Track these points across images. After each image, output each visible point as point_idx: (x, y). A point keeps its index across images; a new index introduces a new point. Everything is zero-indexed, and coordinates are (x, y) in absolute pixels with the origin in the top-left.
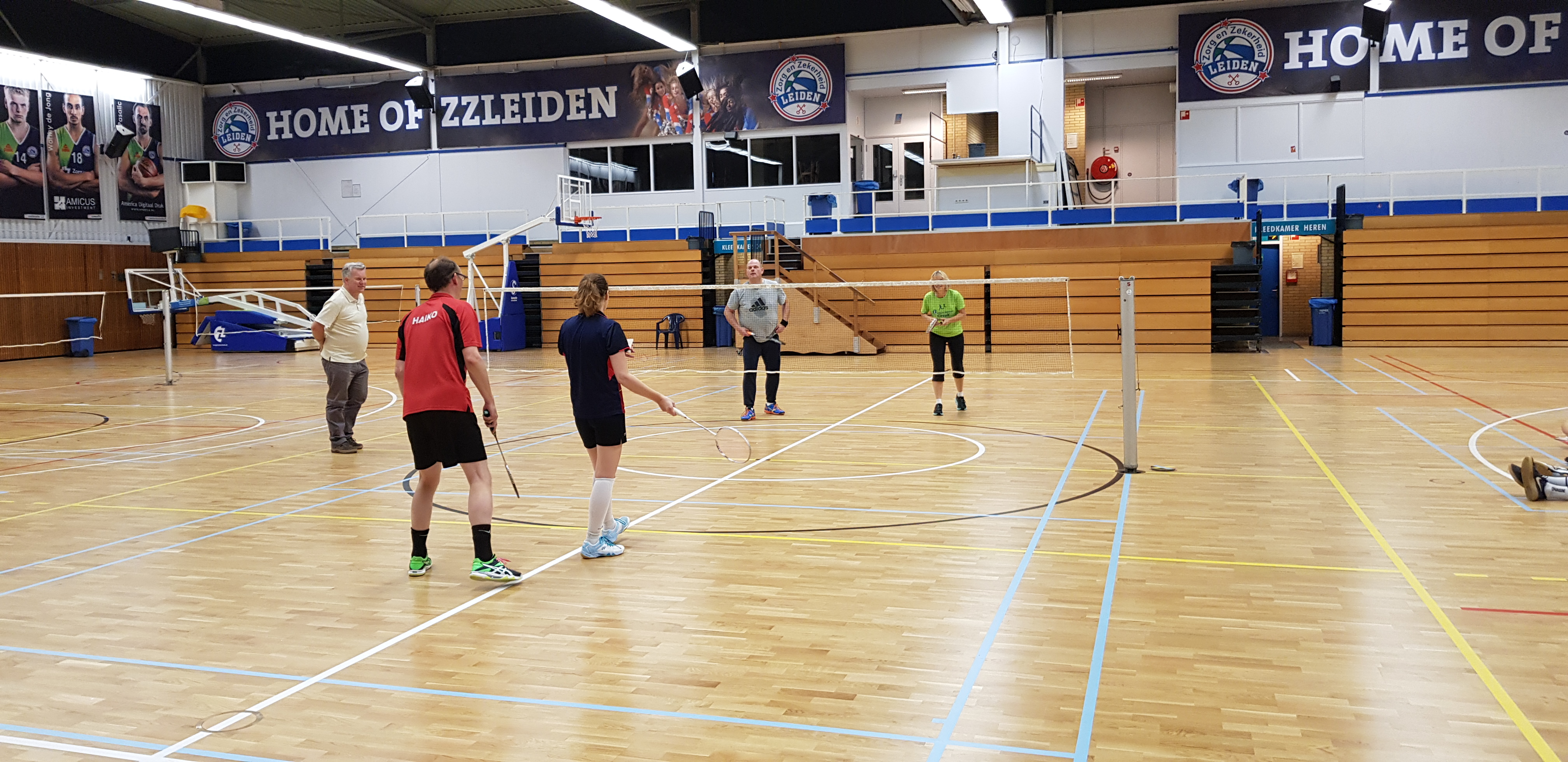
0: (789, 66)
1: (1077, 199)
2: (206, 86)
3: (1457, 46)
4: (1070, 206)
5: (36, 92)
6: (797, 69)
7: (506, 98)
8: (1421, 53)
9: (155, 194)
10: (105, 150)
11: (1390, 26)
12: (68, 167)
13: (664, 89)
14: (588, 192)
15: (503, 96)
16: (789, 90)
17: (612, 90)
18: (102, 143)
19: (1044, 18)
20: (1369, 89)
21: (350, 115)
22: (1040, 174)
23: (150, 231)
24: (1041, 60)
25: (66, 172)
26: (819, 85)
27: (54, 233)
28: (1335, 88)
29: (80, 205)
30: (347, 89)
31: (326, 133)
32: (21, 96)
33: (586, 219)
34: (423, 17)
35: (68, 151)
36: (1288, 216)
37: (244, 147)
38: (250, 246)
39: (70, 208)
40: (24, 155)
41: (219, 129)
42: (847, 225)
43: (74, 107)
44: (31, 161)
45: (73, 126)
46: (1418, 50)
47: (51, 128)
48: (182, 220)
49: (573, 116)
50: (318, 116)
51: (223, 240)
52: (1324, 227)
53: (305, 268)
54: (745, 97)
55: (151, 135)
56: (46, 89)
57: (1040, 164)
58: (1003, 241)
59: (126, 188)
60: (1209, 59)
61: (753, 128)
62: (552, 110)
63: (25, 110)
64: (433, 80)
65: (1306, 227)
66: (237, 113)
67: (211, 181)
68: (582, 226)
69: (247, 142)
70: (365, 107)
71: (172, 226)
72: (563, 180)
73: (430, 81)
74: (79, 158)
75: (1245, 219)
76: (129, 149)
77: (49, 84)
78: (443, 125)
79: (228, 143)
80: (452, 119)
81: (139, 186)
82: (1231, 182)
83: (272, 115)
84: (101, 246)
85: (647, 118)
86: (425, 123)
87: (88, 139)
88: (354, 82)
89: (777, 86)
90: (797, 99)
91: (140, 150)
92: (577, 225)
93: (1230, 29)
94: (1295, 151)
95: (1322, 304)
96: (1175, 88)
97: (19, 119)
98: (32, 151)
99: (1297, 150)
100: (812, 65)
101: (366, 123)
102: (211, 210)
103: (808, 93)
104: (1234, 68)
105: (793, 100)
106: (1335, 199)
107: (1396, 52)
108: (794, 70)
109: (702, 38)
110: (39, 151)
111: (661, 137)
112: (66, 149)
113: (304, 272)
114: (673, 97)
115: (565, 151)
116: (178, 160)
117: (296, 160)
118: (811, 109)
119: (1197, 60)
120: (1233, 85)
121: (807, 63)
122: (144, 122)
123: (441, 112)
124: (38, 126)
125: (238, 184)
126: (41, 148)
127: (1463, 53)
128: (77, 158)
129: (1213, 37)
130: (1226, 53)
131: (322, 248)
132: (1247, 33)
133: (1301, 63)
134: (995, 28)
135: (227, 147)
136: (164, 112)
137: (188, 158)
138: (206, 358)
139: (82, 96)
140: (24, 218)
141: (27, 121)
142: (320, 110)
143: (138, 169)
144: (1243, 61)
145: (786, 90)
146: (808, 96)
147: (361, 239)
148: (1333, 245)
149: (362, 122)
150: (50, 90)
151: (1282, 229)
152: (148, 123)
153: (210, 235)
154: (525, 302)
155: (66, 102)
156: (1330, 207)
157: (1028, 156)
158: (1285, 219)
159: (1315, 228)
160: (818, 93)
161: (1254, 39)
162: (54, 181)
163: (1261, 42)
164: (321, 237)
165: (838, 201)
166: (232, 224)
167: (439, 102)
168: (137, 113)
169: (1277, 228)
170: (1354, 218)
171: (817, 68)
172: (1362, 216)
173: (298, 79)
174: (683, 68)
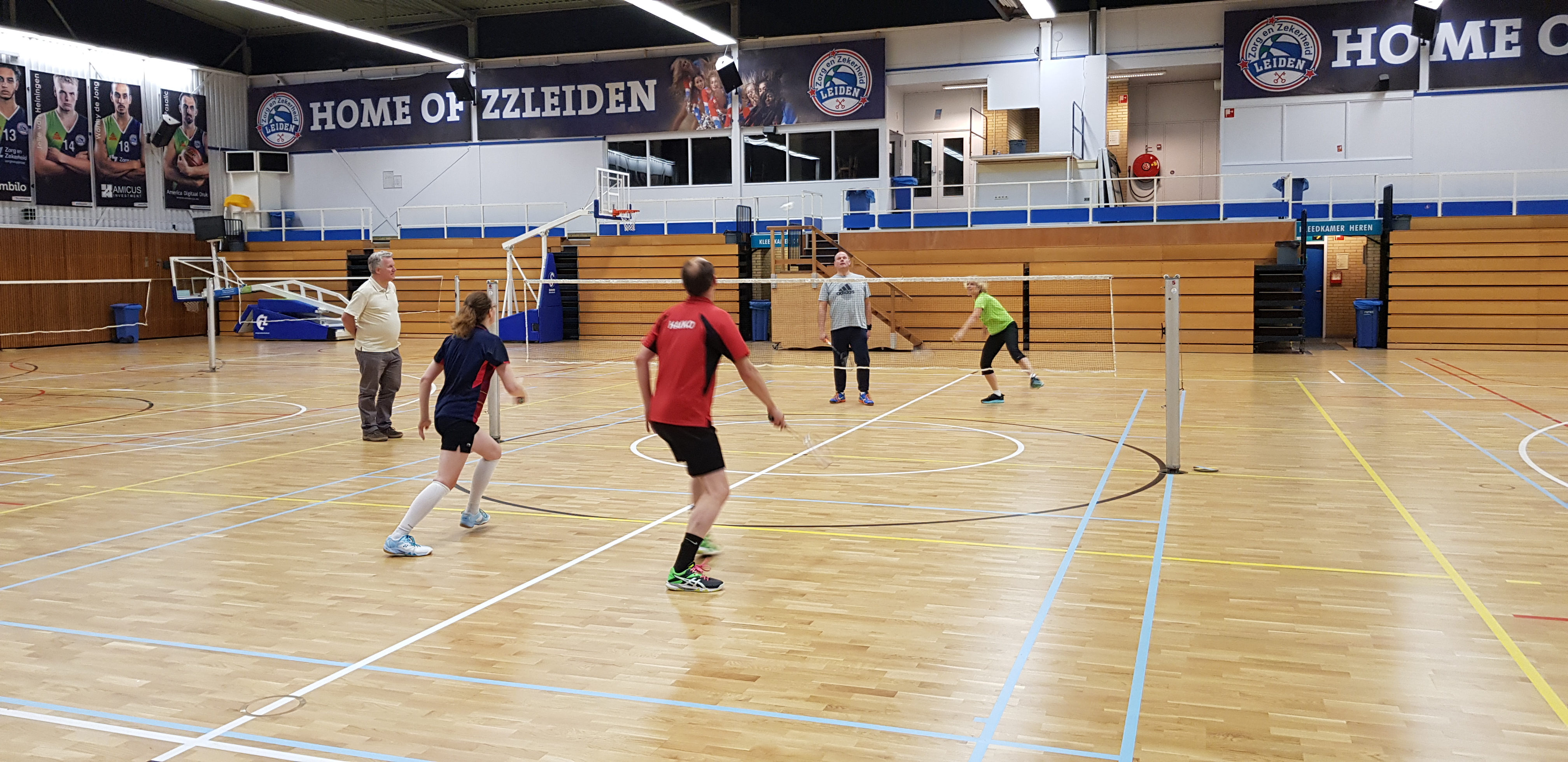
0: (829, 61)
1: (1118, 196)
2: (251, 77)
3: (1509, 46)
4: (1112, 204)
5: (85, 80)
6: (837, 64)
7: (547, 90)
8: (1472, 52)
9: (200, 183)
10: (151, 138)
11: (1441, 24)
12: (115, 156)
13: (703, 82)
14: (626, 185)
15: (543, 89)
16: (828, 85)
17: (651, 83)
18: (148, 132)
19: (1087, 14)
20: (1418, 88)
21: (392, 106)
22: (1081, 171)
23: (195, 220)
24: (1084, 56)
25: (113, 160)
26: (858, 80)
27: (100, 222)
28: (1384, 87)
29: (127, 194)
30: (390, 80)
31: (368, 125)
32: (70, 85)
33: (624, 212)
34: (464, 10)
35: (115, 139)
36: (1333, 217)
37: (288, 138)
38: (293, 236)
39: (116, 195)
40: (72, 143)
41: (263, 119)
42: (885, 220)
43: (122, 97)
44: (79, 149)
45: (121, 115)
46: (1470, 50)
47: (99, 116)
48: (226, 209)
49: (612, 109)
50: (361, 107)
51: (266, 229)
52: (1370, 227)
53: (346, 258)
54: (784, 92)
55: (197, 124)
56: (95, 78)
57: (1082, 161)
58: (1043, 238)
59: (171, 177)
60: (1255, 57)
61: (792, 123)
62: (592, 103)
63: (74, 99)
64: (474, 73)
65: (1351, 228)
66: (281, 104)
67: (255, 171)
68: (620, 219)
69: (291, 132)
70: (407, 99)
71: (216, 215)
72: (602, 173)
73: (472, 74)
74: (126, 146)
75: (1290, 218)
76: (175, 138)
77: (97, 73)
78: (484, 118)
79: (272, 133)
80: (492, 111)
81: (185, 175)
82: (1275, 181)
83: (315, 106)
84: (147, 233)
85: (686, 112)
86: (465, 115)
87: (135, 128)
88: (397, 74)
89: (817, 80)
90: (836, 94)
91: (186, 139)
92: (615, 218)
93: (1277, 26)
94: (1341, 150)
95: (1367, 305)
96: (1220, 85)
97: (68, 108)
98: (80, 139)
99: (1343, 149)
100: (852, 60)
101: (408, 115)
102: (255, 200)
103: (848, 88)
104: (1280, 66)
105: (833, 94)
106: (1382, 199)
107: (1446, 51)
108: (834, 65)
109: (741, 33)
110: (87, 140)
111: (700, 131)
112: (113, 137)
113: (345, 261)
114: (712, 91)
115: (603, 145)
116: (222, 149)
117: (338, 151)
118: (850, 104)
119: (1243, 58)
120: (1280, 83)
121: (847, 57)
122: (190, 111)
123: (481, 104)
124: (86, 115)
125: (281, 175)
126: (89, 136)
127: (1516, 52)
128: (124, 146)
129: (1260, 34)
130: (1272, 50)
131: (363, 238)
132: (1294, 30)
133: (1349, 62)
134: (1038, 23)
135: (271, 137)
136: (210, 102)
137: (232, 148)
138: (249, 346)
139: (130, 86)
140: (71, 205)
141: (76, 110)
142: (363, 101)
143: (183, 158)
144: (1290, 59)
145: (825, 84)
146: (848, 91)
147: (402, 230)
148: (1379, 245)
149: (404, 113)
150: (99, 79)
151: (1327, 230)
152: (194, 113)
153: (254, 224)
154: (562, 294)
155: (114, 90)
156: (1377, 208)
157: (1070, 153)
158: (1331, 219)
159: (1361, 229)
160: (857, 88)
161: (1302, 36)
162: (102, 170)
163: (1309, 39)
164: (362, 228)
165: (876, 197)
166: (274, 213)
167: (480, 94)
168: (183, 103)
169: (1323, 228)
170: (1403, 219)
171: (856, 62)
172: (1410, 217)
173: (341, 70)
174: (722, 62)
